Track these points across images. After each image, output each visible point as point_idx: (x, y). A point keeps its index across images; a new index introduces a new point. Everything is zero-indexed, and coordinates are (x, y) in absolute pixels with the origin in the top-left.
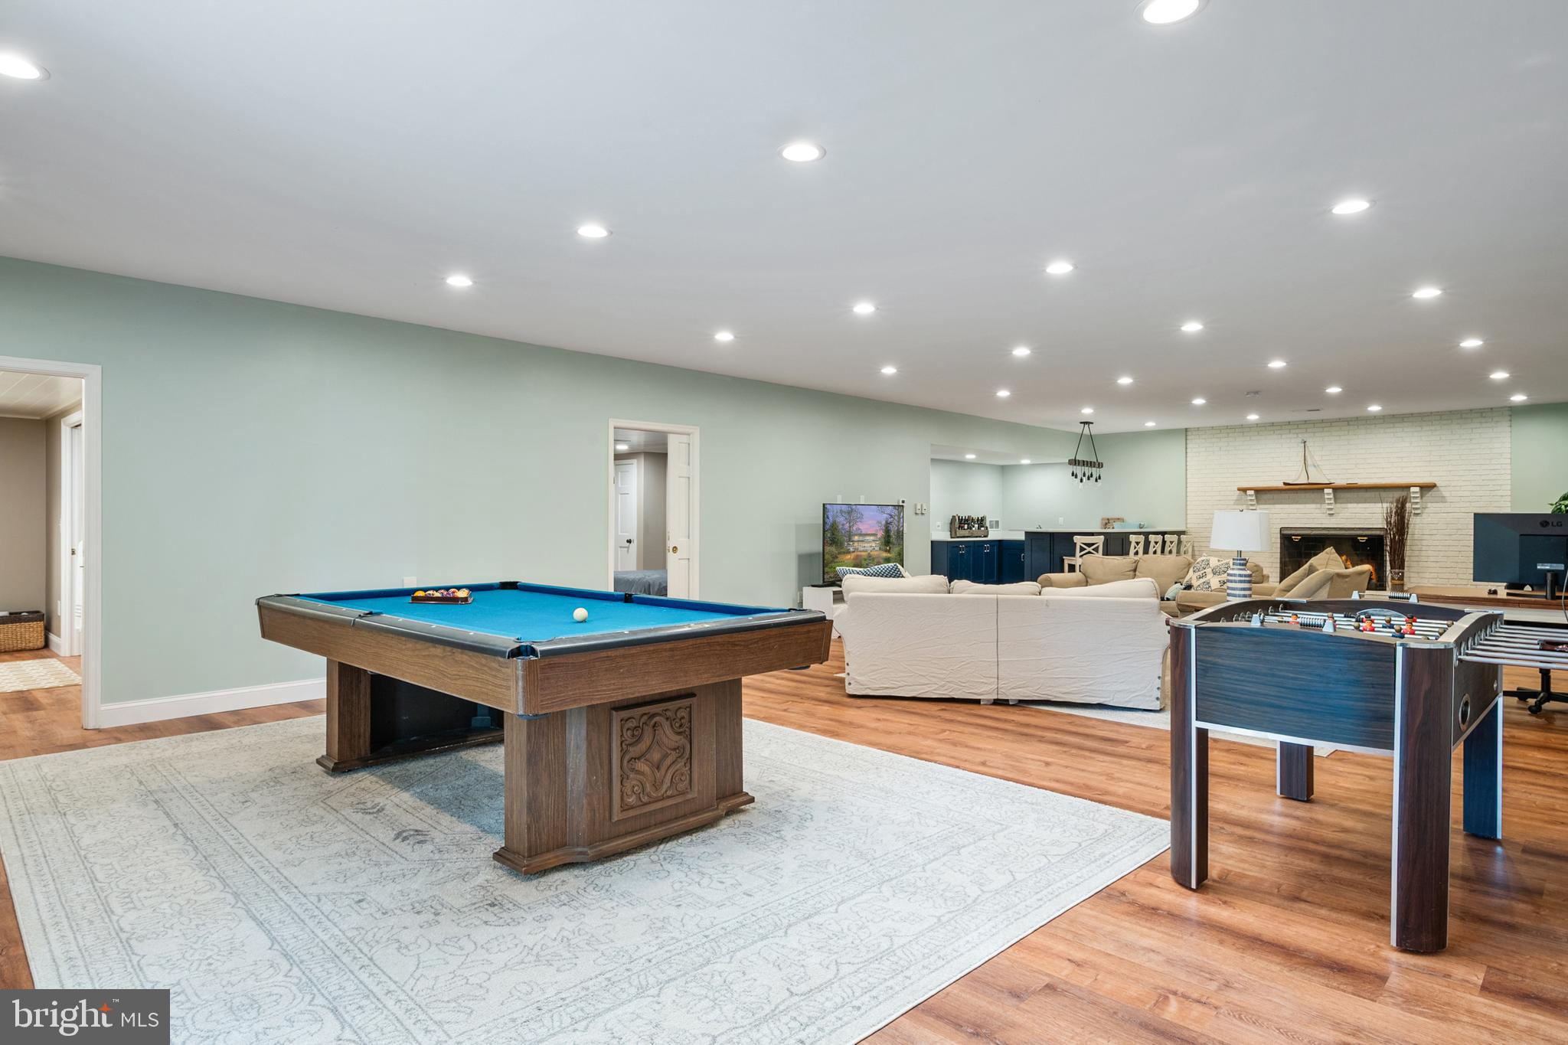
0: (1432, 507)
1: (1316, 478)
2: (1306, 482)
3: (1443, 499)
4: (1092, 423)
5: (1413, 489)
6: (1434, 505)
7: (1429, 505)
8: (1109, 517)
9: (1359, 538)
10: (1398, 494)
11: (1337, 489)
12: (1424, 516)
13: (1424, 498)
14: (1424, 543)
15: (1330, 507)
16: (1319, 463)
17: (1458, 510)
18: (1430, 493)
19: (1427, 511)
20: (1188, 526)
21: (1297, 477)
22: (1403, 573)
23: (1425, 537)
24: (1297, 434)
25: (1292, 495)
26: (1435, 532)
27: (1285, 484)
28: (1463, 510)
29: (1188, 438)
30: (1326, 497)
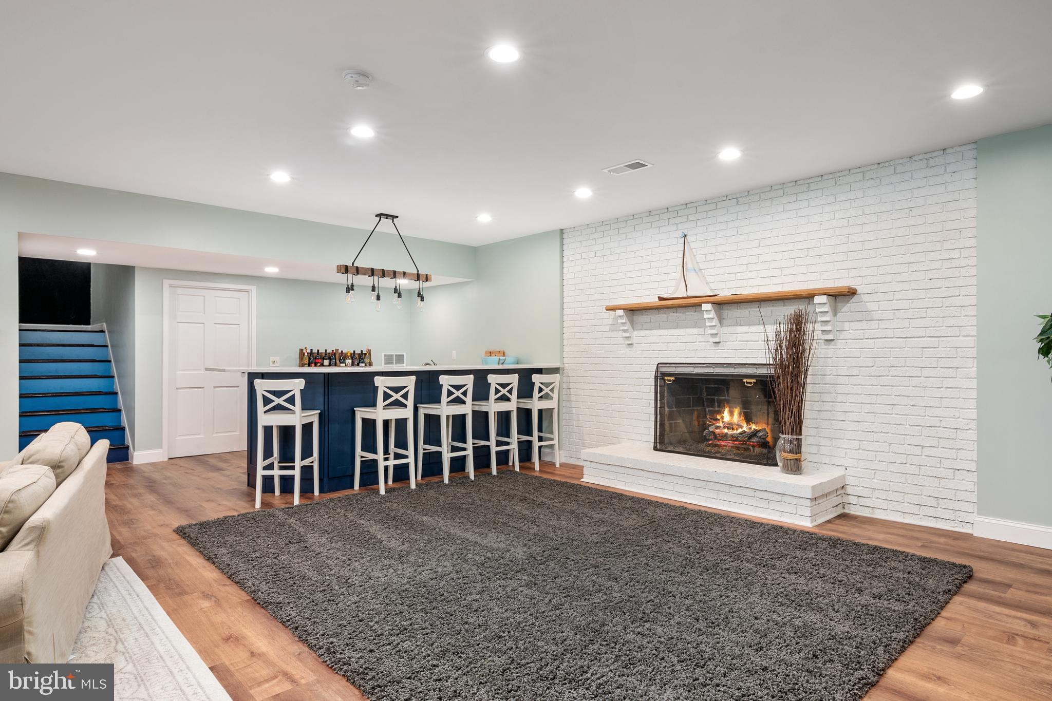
0: (851, 330)
1: (698, 288)
2: (684, 295)
3: (866, 316)
4: (397, 217)
5: (817, 299)
6: (855, 325)
7: (847, 326)
8: (500, 350)
9: (745, 380)
10: (790, 309)
11: (721, 305)
12: (840, 344)
13: (839, 315)
14: (840, 389)
15: (714, 332)
16: (702, 266)
17: (889, 333)
18: (849, 305)
19: (843, 335)
20: (565, 361)
21: (674, 289)
22: (799, 440)
23: (841, 380)
24: (677, 224)
25: (671, 316)
26: (855, 371)
27: (661, 299)
28: (899, 333)
29: (565, 242)
30: (706, 316)
